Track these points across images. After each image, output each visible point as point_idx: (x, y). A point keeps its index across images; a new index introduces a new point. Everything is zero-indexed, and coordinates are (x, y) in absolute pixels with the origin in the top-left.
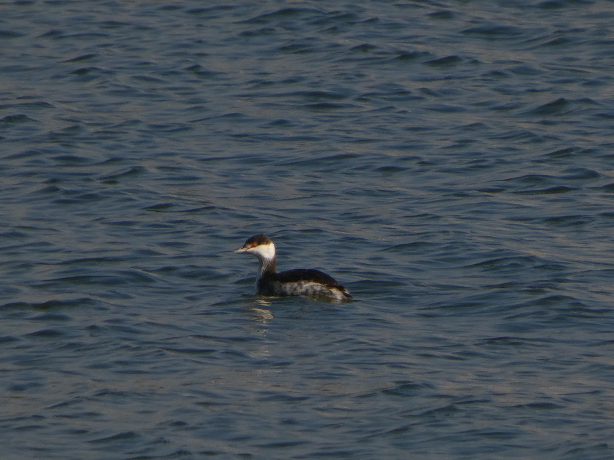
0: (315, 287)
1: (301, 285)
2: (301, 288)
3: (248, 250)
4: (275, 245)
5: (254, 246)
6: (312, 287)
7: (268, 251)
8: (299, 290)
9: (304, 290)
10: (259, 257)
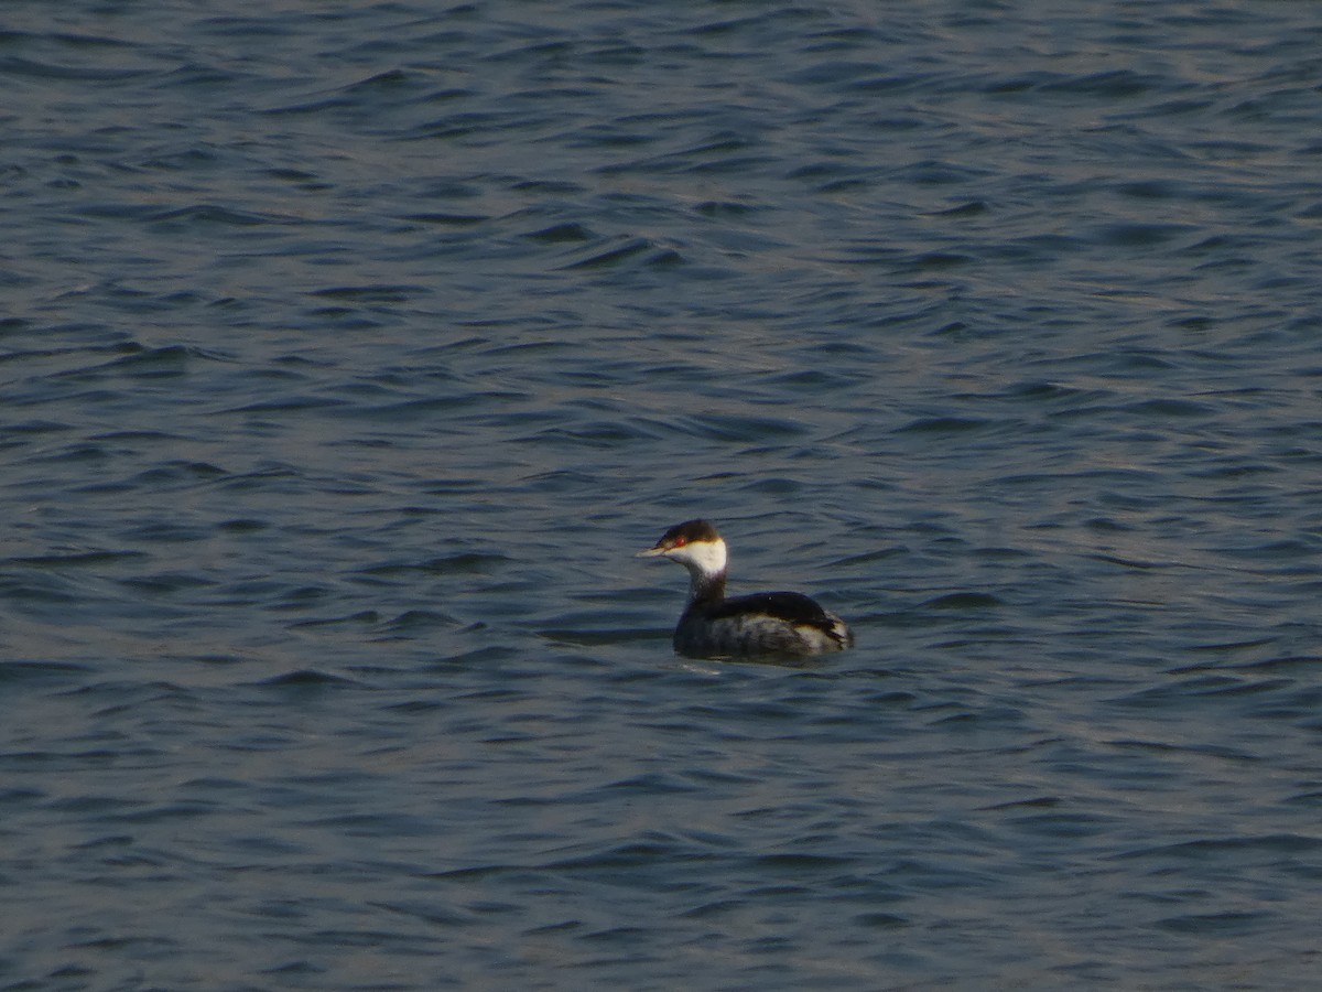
0: (765, 626)
1: (740, 621)
2: (739, 629)
3: (667, 553)
4: (726, 545)
5: (679, 545)
6: (759, 625)
7: (712, 556)
8: (736, 634)
9: (742, 633)
10: (691, 566)
